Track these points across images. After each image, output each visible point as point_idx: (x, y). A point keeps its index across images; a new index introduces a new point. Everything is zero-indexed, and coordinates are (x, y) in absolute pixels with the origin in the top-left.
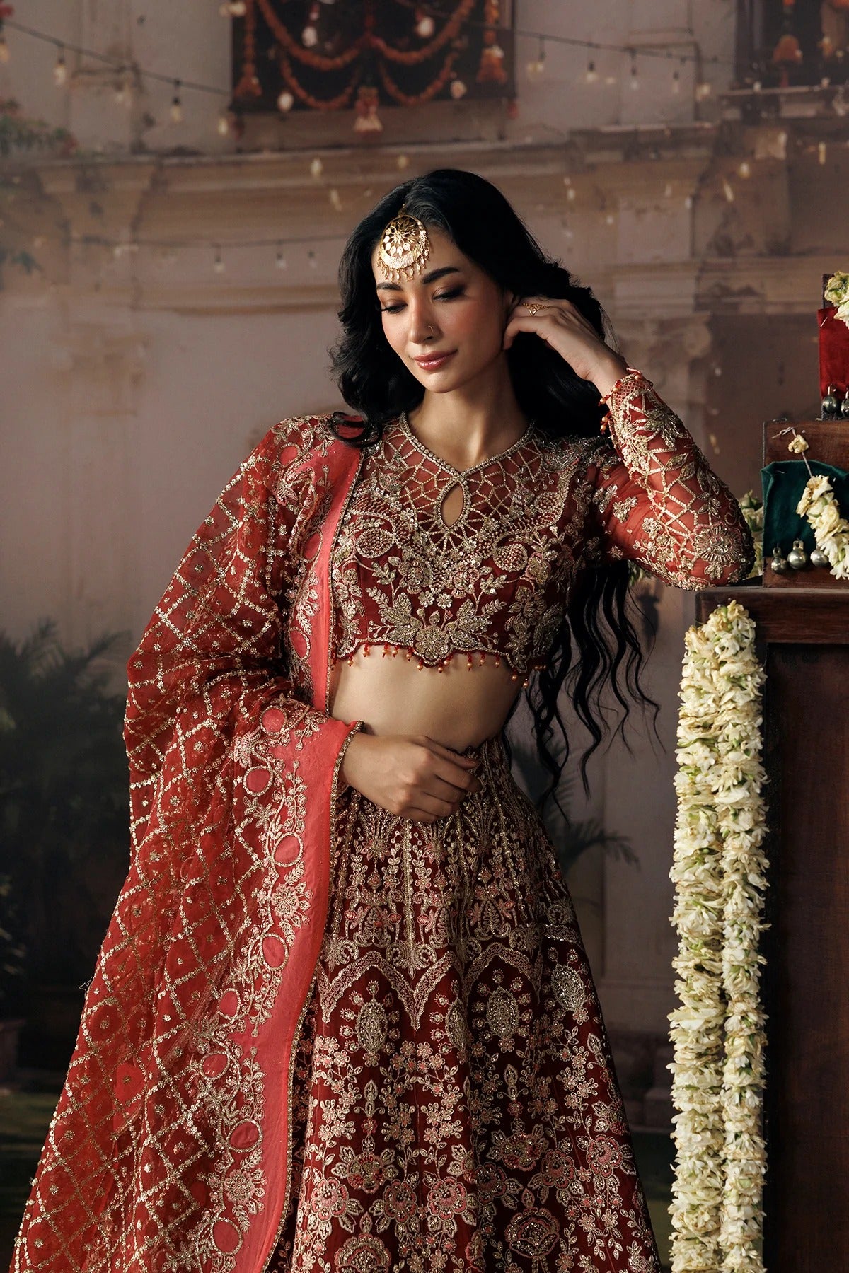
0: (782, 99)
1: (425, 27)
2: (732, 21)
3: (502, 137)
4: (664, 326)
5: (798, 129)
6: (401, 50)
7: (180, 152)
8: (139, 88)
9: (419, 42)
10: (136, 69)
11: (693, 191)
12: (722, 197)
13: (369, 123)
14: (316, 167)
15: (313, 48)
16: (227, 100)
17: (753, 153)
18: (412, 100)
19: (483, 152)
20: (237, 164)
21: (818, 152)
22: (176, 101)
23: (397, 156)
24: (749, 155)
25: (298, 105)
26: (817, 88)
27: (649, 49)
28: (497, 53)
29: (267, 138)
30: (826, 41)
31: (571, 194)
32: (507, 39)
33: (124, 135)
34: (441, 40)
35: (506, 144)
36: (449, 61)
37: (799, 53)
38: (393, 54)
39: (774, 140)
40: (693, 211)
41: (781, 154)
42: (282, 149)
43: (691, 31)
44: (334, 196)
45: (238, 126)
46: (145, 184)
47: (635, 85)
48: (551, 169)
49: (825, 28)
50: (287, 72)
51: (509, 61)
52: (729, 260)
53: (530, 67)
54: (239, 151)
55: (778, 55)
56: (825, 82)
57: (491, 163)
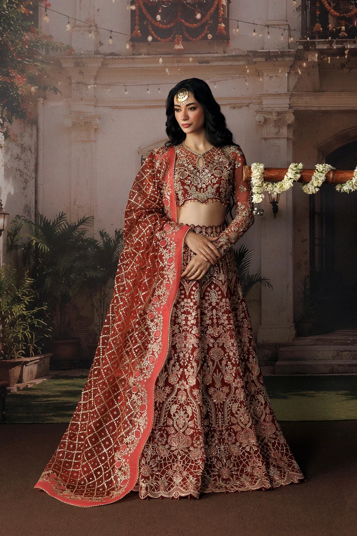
0: (316, 43)
1: (199, 16)
2: (300, 18)
3: (225, 53)
4: (279, 113)
5: (321, 52)
6: (190, 23)
7: (112, 54)
8: (97, 32)
9: (197, 21)
10: (96, 26)
11: (288, 71)
12: (298, 73)
13: (179, 47)
14: (161, 60)
15: (159, 21)
16: (129, 38)
17: (307, 59)
18: (194, 39)
19: (218, 57)
20: (133, 59)
21: (328, 60)
22: (111, 37)
23: (189, 58)
25: (154, 40)
26: (327, 40)
27: (274, 26)
28: (223, 25)
29: (144, 50)
30: (330, 25)
31: (248, 71)
32: (226, 21)
33: (92, 48)
34: (204, 21)
35: (226, 55)
36: (207, 27)
37: (321, 29)
38: (188, 24)
39: (314, 56)
40: (288, 77)
41: (316, 60)
42: (148, 55)
43: (287, 21)
44: (167, 70)
45: (133, 46)
46: (100, 65)
47: (269, 37)
48: (241, 63)
49: (330, 21)
50: (151, 29)
51: (227, 28)
52: (299, 93)
53: (234, 30)
54: (133, 54)
55: (315, 29)
56: (330, 38)
57: (221, 61)
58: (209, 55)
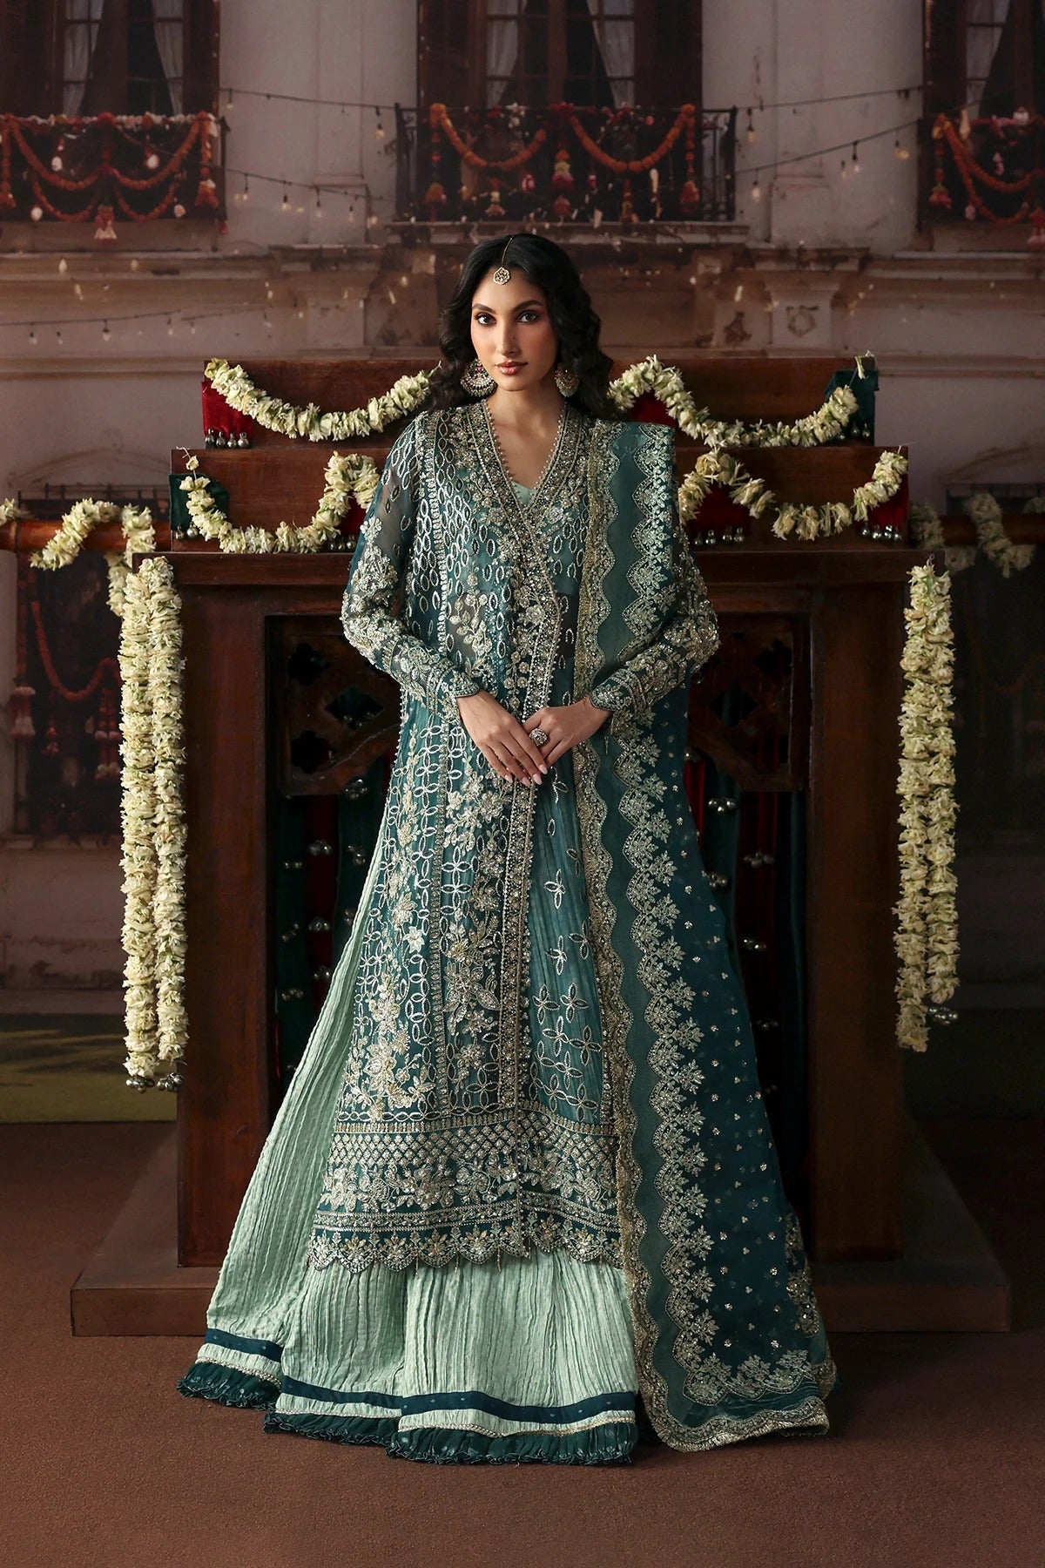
0: (433, 230)
1: (153, 162)
2: (393, 172)
3: (215, 250)
5: (443, 252)
6: (132, 178)
9: (148, 173)
11: (365, 296)
12: (387, 301)
13: (107, 234)
14: (63, 265)
15: (59, 172)
17: (410, 268)
18: (142, 217)
19: (200, 260)
23: (130, 260)
24: (408, 270)
25: (46, 216)
26: (457, 223)
27: (331, 188)
28: (211, 184)
29: (20, 241)
30: (464, 188)
31: (270, 294)
32: (218, 174)
34: (166, 172)
35: (218, 255)
36: (172, 189)
37: (444, 197)
38: (126, 181)
39: (426, 260)
40: (366, 311)
41: (432, 271)
42: (34, 251)
43: (363, 177)
44: (78, 289)
47: (319, 215)
48: (254, 275)
49: (464, 179)
50: (38, 190)
51: (221, 190)
52: (394, 348)
53: (237, 197)
55: (429, 197)
56: (464, 219)
57: (206, 268)
58: (179, 255)
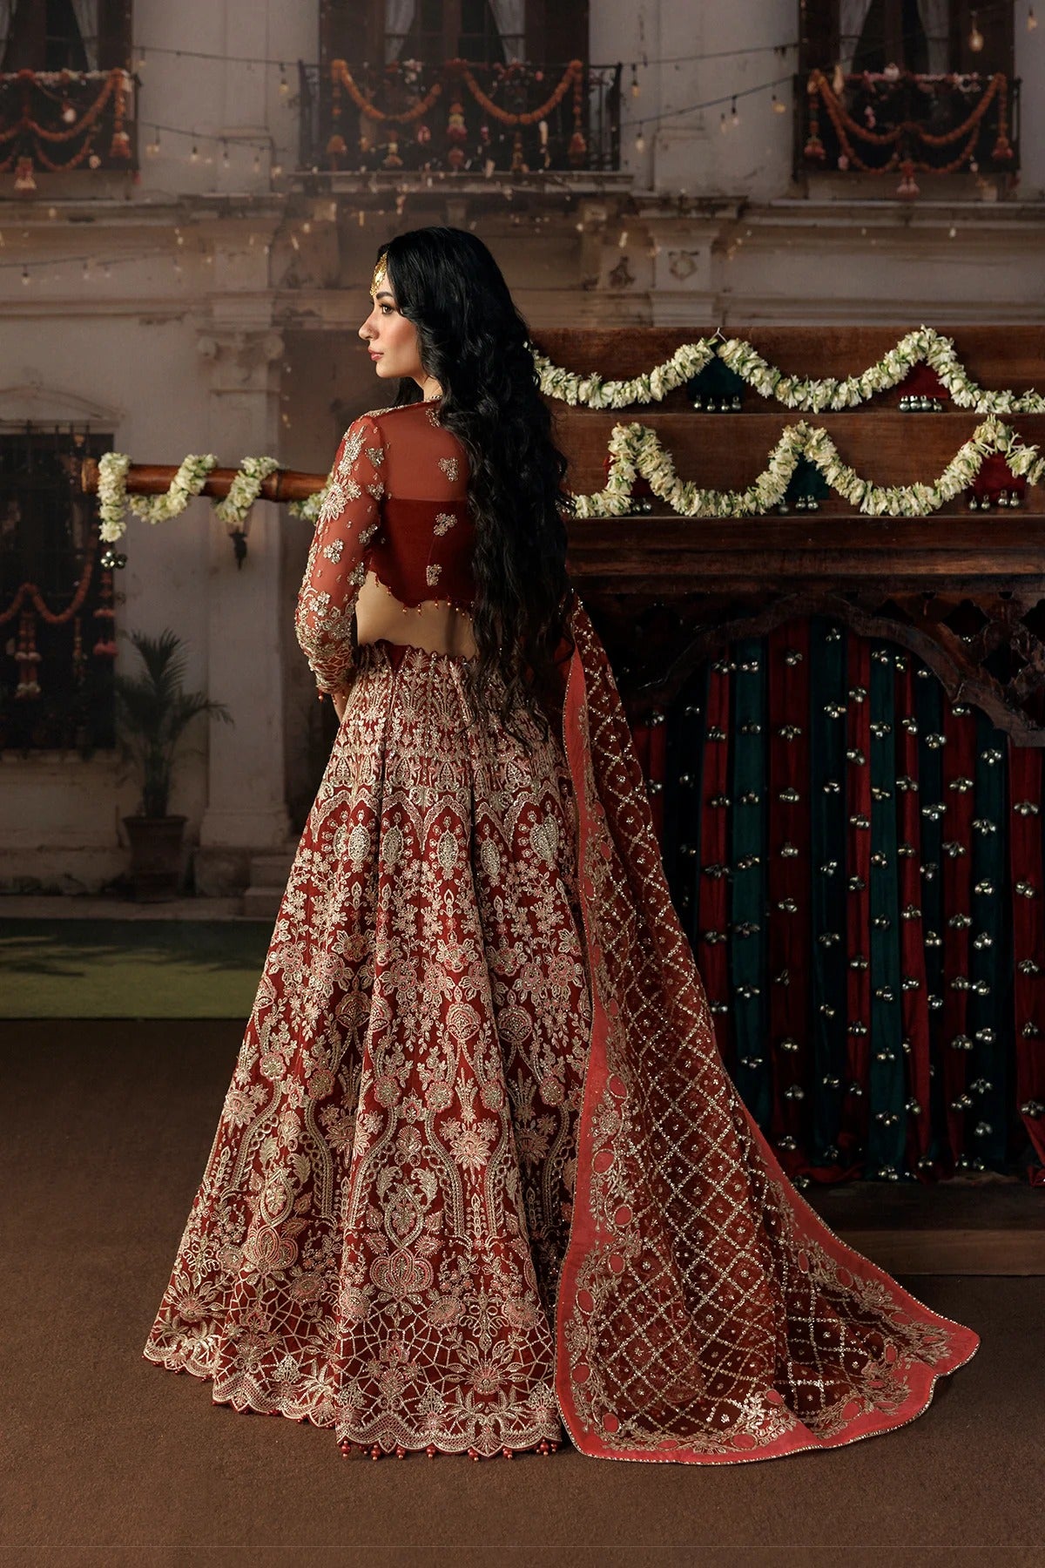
0: (334, 179)
1: (70, 116)
2: (297, 124)
3: (128, 198)
4: (249, 336)
5: (345, 201)
6: (51, 131)
9: (65, 126)
11: (269, 241)
12: (290, 246)
13: (26, 184)
17: (312, 216)
18: (59, 168)
19: (114, 208)
21: (358, 217)
23: (48, 208)
24: (309, 218)
26: (357, 173)
27: (237, 140)
28: (124, 137)
30: (364, 140)
31: (180, 240)
32: (132, 127)
34: (82, 125)
35: (131, 203)
36: (87, 142)
37: (344, 148)
38: (44, 134)
39: (328, 208)
40: (270, 256)
41: (333, 218)
43: (267, 129)
47: (227, 165)
48: (165, 222)
49: (363, 132)
51: (133, 143)
52: (295, 291)
53: (149, 149)
55: (330, 148)
56: (363, 169)
57: (120, 216)
58: (94, 203)
